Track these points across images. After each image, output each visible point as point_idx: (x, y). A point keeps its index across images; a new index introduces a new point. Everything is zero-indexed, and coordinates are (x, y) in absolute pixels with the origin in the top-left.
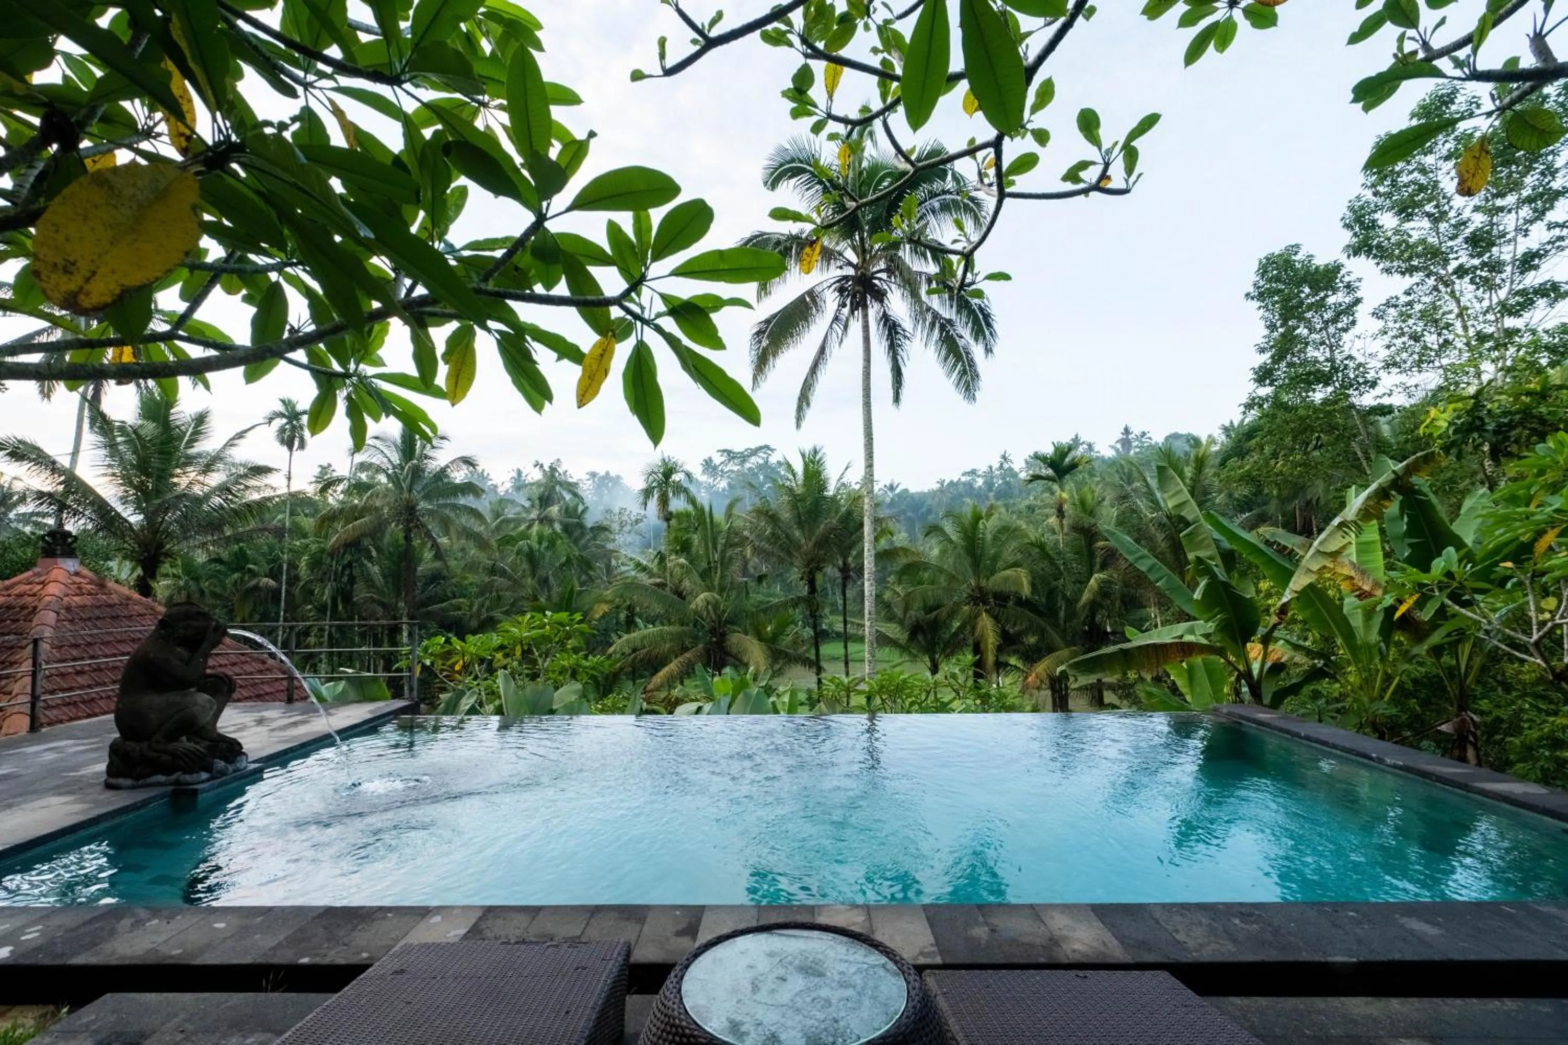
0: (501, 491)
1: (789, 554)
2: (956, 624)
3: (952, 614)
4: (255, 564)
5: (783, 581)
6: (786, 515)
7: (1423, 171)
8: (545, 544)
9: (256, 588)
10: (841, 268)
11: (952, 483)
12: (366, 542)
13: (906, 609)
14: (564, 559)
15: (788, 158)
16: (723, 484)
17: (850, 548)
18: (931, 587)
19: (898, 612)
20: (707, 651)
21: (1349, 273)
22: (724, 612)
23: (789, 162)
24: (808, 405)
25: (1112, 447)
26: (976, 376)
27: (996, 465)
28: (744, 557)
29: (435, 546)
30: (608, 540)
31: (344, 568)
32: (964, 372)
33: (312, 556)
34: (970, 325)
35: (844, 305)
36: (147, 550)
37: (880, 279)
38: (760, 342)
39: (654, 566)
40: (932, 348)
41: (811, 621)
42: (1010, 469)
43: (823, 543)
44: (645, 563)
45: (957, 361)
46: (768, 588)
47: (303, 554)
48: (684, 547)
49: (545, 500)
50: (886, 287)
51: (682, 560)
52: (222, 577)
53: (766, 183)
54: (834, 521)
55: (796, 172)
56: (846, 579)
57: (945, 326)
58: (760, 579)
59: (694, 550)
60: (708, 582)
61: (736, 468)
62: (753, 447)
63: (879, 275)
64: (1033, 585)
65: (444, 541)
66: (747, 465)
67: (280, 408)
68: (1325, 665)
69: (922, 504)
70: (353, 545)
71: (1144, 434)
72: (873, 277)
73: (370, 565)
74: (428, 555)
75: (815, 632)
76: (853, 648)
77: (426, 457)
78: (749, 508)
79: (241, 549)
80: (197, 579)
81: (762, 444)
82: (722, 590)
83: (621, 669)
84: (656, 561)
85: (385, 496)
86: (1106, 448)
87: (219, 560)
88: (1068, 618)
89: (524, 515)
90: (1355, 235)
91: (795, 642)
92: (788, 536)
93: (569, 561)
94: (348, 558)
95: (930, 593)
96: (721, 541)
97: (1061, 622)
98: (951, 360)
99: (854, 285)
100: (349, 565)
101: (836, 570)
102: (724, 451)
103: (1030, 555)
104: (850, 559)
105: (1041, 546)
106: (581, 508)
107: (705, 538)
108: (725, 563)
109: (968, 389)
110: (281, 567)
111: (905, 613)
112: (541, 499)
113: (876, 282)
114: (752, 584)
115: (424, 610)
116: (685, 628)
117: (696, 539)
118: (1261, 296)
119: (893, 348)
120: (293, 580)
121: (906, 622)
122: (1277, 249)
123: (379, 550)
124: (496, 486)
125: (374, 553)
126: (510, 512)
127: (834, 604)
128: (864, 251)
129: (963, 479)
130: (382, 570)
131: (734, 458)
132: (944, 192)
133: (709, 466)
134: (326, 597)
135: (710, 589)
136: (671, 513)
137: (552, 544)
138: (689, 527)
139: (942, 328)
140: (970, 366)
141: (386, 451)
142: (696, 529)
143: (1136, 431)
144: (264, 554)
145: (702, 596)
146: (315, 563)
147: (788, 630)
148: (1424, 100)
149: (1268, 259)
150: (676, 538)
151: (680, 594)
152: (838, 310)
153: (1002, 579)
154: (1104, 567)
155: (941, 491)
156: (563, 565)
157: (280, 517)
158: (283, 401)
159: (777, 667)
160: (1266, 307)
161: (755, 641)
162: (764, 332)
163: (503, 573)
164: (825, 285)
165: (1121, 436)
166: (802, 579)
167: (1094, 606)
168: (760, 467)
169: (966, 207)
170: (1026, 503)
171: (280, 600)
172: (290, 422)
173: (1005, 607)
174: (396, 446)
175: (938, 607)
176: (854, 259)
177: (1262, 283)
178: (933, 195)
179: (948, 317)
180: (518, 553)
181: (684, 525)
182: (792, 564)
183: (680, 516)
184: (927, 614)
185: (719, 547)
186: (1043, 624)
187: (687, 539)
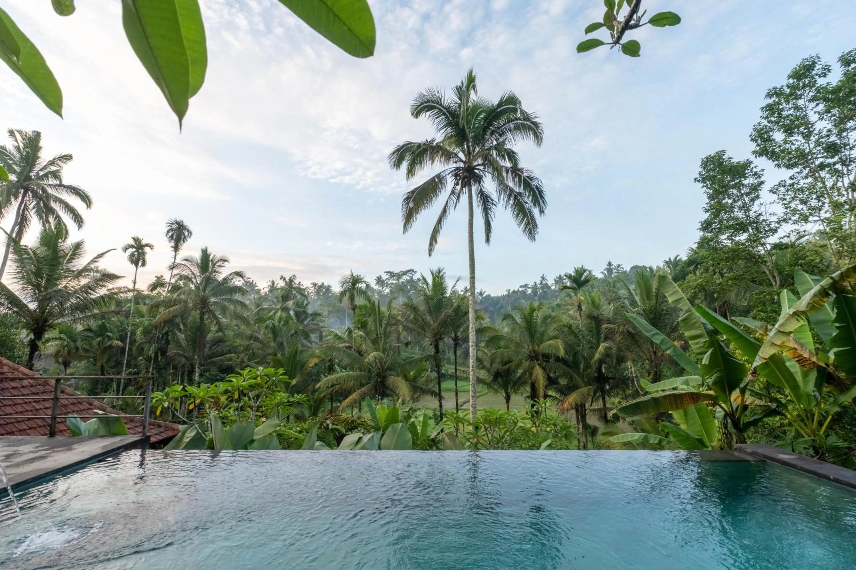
0: (263, 292)
1: (424, 330)
2: (520, 371)
3: (519, 365)
4: (111, 332)
5: (420, 345)
6: (422, 308)
7: (797, 108)
8: (282, 323)
9: (111, 346)
10: (456, 162)
11: (514, 291)
12: (178, 320)
13: (492, 363)
14: (293, 331)
15: (426, 100)
16: (387, 291)
17: (459, 327)
18: (505, 350)
19: (487, 364)
20: (375, 387)
21: (756, 167)
22: (385, 363)
23: (426, 103)
24: (436, 242)
25: (602, 273)
26: (535, 226)
27: (538, 282)
28: (398, 332)
29: (218, 323)
30: (321, 321)
31: (163, 336)
32: (528, 224)
33: (144, 328)
34: (531, 197)
35: (458, 184)
36: (37, 324)
37: (479, 169)
38: (408, 203)
39: (345, 336)
40: (509, 209)
41: (436, 369)
42: (546, 284)
43: (444, 324)
44: (340, 334)
45: (524, 217)
46: (412, 349)
47: (140, 326)
48: (363, 326)
49: (285, 298)
50: (482, 174)
51: (361, 333)
52: (91, 340)
53: (412, 114)
54: (450, 311)
55: (430, 108)
56: (456, 345)
57: (517, 197)
58: (407, 344)
59: (369, 327)
60: (376, 346)
61: (394, 282)
62: (404, 270)
63: (478, 167)
64: (565, 349)
65: (224, 320)
66: (401, 280)
67: (132, 242)
68: (778, 406)
69: (498, 303)
70: (170, 322)
71: (619, 266)
72: (474, 168)
73: (179, 334)
74: (214, 328)
75: (438, 374)
76: (460, 384)
77: (215, 271)
78: (401, 303)
79: (103, 323)
80: (75, 341)
81: (409, 269)
82: (384, 351)
83: (324, 397)
84: (347, 333)
85: (189, 294)
86: (598, 273)
87: (89, 330)
88: (585, 370)
89: (273, 306)
90: (758, 145)
91: (427, 381)
92: (423, 320)
93: (296, 332)
94: (166, 329)
95: (505, 354)
96: (384, 322)
97: (581, 371)
98: (521, 216)
99: (463, 173)
100: (167, 333)
101: (450, 340)
102: (388, 272)
103: (563, 332)
104: (459, 333)
105: (570, 327)
106: (305, 302)
107: (375, 320)
108: (386, 335)
109: (530, 233)
110: (126, 334)
111: (491, 366)
112: (283, 297)
113: (476, 171)
114: (403, 347)
115: (210, 360)
116: (363, 373)
117: (370, 321)
118: (703, 180)
119: (486, 211)
120: (133, 342)
121: (492, 370)
122: (713, 153)
123: (185, 325)
124: (260, 290)
125: (182, 327)
126: (265, 305)
127: (449, 359)
128: (469, 154)
129: (520, 289)
130: (186, 336)
131: (393, 276)
132: (517, 119)
133: (379, 280)
134: (151, 353)
135: (377, 350)
136: (356, 306)
137: (287, 322)
138: (366, 314)
139: (515, 197)
140: (532, 220)
141: (191, 268)
142: (370, 315)
143: (615, 264)
144: (117, 327)
145: (372, 354)
146: (146, 332)
147: (423, 375)
148: (796, 68)
149: (707, 158)
150: (359, 320)
151: (360, 353)
152: (454, 188)
153: (546, 346)
154: (606, 339)
155: (508, 295)
156: (292, 335)
157: (129, 305)
158: (134, 239)
159: (416, 396)
160: (706, 186)
161: (403, 381)
162: (411, 198)
163: (257, 339)
164: (447, 172)
165: (607, 267)
166: (431, 345)
167: (601, 362)
168: (408, 281)
169: (530, 127)
170: (556, 303)
171: (125, 354)
172: (137, 251)
173: (548, 362)
174: (197, 265)
175: (510, 362)
176: (463, 158)
177: (704, 172)
178: (510, 121)
179: (518, 191)
180: (266, 327)
181: (363, 313)
182: (425, 336)
183: (361, 307)
184: (503, 366)
185: (383, 326)
186: (571, 371)
187: (365, 321)
